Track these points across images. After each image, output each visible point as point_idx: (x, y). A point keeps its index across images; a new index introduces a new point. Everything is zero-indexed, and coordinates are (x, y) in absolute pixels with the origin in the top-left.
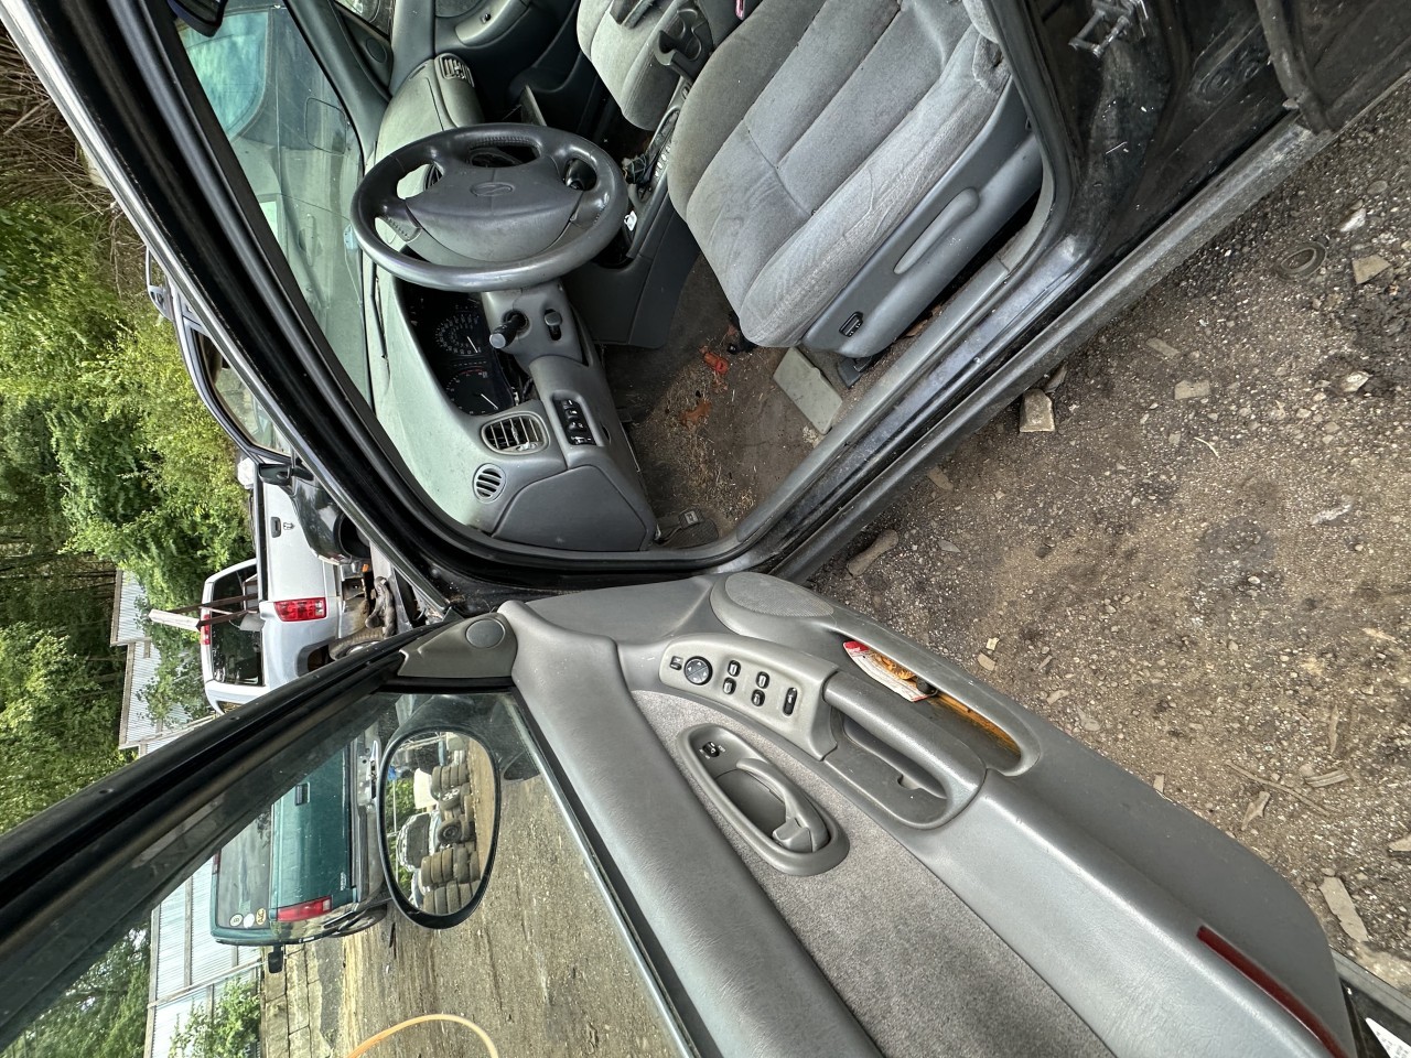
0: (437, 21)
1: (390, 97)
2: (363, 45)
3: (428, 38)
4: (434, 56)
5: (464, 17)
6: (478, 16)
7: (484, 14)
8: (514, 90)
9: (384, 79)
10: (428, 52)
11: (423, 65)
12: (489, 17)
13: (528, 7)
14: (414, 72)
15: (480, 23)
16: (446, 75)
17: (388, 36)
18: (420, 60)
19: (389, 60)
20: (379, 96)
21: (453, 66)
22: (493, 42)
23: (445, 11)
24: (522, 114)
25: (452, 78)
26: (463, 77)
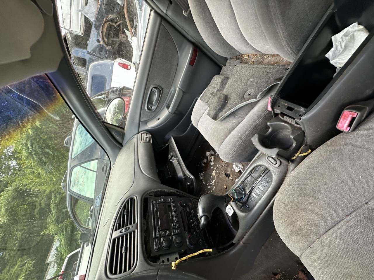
0: (141, 122)
1: (122, 146)
2: (113, 133)
3: (137, 128)
4: (139, 132)
5: (150, 120)
6: (155, 119)
7: (157, 118)
8: (167, 137)
9: (121, 142)
10: (137, 132)
11: (135, 136)
12: (159, 119)
13: (173, 114)
14: (131, 139)
15: (156, 121)
16: (141, 140)
17: (123, 129)
18: (134, 134)
19: (123, 136)
20: (118, 147)
21: (145, 136)
22: (160, 126)
23: (144, 119)
24: (169, 147)
25: (144, 142)
26: (148, 141)
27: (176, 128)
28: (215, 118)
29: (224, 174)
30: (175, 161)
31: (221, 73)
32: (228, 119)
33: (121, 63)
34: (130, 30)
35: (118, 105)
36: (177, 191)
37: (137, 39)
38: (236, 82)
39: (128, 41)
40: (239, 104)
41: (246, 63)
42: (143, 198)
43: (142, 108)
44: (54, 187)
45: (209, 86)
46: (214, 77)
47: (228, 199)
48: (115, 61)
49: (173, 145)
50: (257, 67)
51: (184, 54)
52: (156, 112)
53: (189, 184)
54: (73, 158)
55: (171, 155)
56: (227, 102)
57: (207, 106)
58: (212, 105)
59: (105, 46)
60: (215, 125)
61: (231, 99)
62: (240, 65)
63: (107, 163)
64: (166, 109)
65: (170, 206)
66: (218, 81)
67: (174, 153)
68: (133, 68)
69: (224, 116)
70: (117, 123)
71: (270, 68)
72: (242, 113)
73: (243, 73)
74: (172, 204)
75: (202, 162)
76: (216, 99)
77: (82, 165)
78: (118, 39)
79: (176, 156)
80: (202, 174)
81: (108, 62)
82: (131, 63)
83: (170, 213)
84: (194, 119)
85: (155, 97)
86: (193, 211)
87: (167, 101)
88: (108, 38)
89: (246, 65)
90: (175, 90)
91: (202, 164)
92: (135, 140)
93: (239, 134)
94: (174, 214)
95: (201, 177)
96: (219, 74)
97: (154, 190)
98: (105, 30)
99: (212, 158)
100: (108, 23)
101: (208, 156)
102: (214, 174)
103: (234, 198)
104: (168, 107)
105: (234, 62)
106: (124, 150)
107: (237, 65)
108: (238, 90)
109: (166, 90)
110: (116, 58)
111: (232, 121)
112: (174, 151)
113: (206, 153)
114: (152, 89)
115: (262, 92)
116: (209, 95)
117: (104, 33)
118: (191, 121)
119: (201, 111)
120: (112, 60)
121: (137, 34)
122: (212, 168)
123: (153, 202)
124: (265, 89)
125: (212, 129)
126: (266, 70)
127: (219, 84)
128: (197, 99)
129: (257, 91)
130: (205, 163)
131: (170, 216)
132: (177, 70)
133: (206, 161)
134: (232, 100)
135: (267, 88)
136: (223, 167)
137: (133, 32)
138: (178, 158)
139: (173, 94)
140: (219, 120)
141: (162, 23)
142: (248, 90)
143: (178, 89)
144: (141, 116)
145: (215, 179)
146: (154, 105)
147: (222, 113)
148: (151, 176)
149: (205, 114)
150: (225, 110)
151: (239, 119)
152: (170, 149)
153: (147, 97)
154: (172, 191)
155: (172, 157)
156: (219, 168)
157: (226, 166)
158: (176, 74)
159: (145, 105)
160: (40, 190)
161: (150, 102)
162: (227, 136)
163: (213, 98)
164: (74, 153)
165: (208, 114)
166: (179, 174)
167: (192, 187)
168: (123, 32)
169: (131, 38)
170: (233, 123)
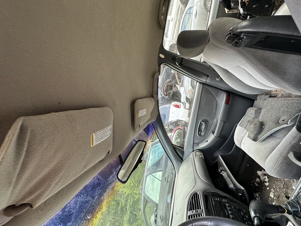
0: (194, 144)
1: (183, 160)
2: (177, 151)
3: (192, 148)
4: (193, 151)
5: (201, 142)
6: (204, 141)
8: (215, 155)
9: (181, 157)
10: (192, 150)
11: (191, 153)
12: (207, 141)
13: (218, 138)
14: (189, 155)
15: (205, 143)
16: (196, 156)
17: (183, 148)
18: (190, 152)
19: (183, 153)
20: (180, 161)
21: (198, 153)
22: (208, 147)
23: (196, 142)
24: (218, 163)
25: (198, 158)
26: (201, 157)
27: (222, 148)
28: (255, 139)
29: (285, 196)
30: (224, 174)
31: (254, 105)
32: (268, 140)
33: (175, 105)
34: (179, 84)
35: (177, 133)
36: (229, 196)
37: (184, 88)
38: (269, 112)
39: (178, 90)
40: (275, 128)
41: (275, 97)
42: (204, 195)
43: (195, 135)
44: (130, 191)
45: (245, 116)
46: (248, 109)
47: (281, 209)
48: (171, 104)
49: (221, 161)
50: (285, 100)
51: (220, 98)
52: (205, 137)
53: (241, 194)
54: (148, 168)
55: (220, 169)
56: (263, 127)
57: (246, 131)
58: (250, 130)
59: (165, 96)
60: (256, 145)
61: (266, 124)
62: (269, 99)
63: (168, 175)
64: (212, 134)
65: (225, 206)
66: (252, 112)
67: (223, 168)
68: (182, 106)
69: (263, 138)
70: (179, 144)
71: (297, 100)
72: (279, 135)
73: (273, 104)
74: (227, 205)
75: (255, 182)
76: (252, 126)
77: (152, 174)
78: (172, 91)
79: (225, 171)
80: (257, 195)
81: (167, 106)
82: (180, 103)
83: (226, 211)
84: (237, 141)
85: (203, 127)
86: (247, 216)
87: (212, 128)
88: (166, 92)
89: (275, 99)
90: (217, 121)
91: (256, 184)
92: (191, 156)
93: (279, 152)
94: (230, 212)
95: (257, 197)
96: (252, 106)
97: (211, 191)
98: (165, 88)
99: (265, 178)
100: (167, 84)
101: (260, 176)
102: (272, 195)
103: (288, 210)
104: (213, 133)
105: (263, 97)
106: (184, 162)
107: (267, 99)
108: (272, 118)
109: (210, 122)
110: (171, 102)
111: (271, 142)
112: (223, 166)
113: (257, 172)
114: (200, 122)
115: (291, 120)
116: (246, 123)
117: (165, 90)
118: (234, 143)
119: (241, 134)
120: (169, 104)
121: (184, 86)
122: (268, 188)
123: (211, 199)
124: (293, 117)
125: (255, 148)
126: (294, 101)
127: (253, 114)
128: (237, 126)
129: (289, 117)
130: (258, 183)
131: (227, 213)
132: (217, 108)
133: (259, 181)
134: (268, 125)
135: (295, 116)
136: (281, 188)
137: (181, 85)
138: (227, 172)
139: (215, 124)
140: (258, 141)
141: (204, 86)
142: (281, 117)
143: (219, 120)
144: (194, 140)
145: (274, 202)
146: (203, 132)
147: (260, 136)
148: (207, 182)
149: (246, 137)
150: (263, 133)
151: (279, 140)
152: (219, 164)
153: (197, 127)
154: (225, 195)
155: (221, 171)
156: (276, 190)
157: (285, 188)
158: (217, 111)
159: (196, 133)
160: (123, 192)
161: (200, 130)
162: (269, 155)
163: (250, 125)
164: (148, 165)
165: (248, 136)
166: (230, 185)
167: (244, 198)
168: (175, 86)
169: (180, 88)
170: (273, 144)
